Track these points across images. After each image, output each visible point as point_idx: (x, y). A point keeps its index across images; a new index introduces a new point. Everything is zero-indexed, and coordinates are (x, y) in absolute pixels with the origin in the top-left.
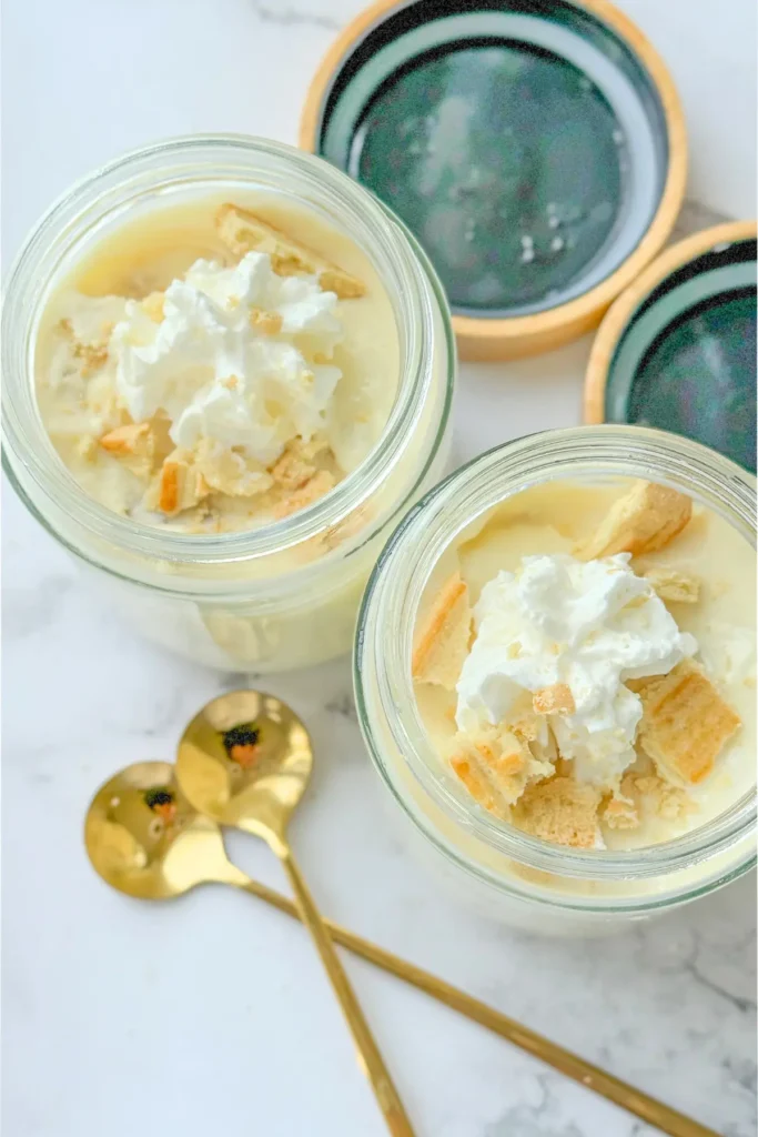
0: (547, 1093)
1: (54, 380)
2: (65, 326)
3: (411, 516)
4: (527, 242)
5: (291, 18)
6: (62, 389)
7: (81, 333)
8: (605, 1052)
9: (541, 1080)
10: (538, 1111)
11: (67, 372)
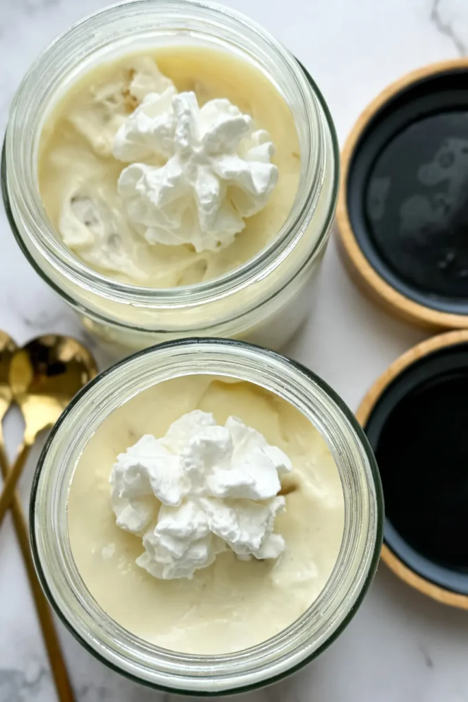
0: (38, 681)
1: (101, 96)
2: (131, 74)
3: (187, 342)
4: (450, 256)
5: (446, 30)
6: (100, 106)
7: (136, 85)
8: (85, 690)
9: (42, 672)
10: (27, 685)
11: (111, 99)
